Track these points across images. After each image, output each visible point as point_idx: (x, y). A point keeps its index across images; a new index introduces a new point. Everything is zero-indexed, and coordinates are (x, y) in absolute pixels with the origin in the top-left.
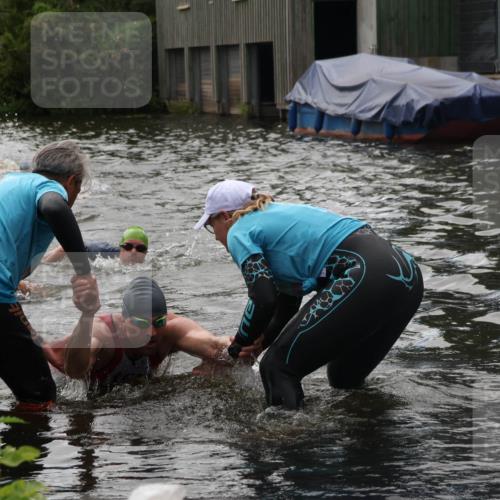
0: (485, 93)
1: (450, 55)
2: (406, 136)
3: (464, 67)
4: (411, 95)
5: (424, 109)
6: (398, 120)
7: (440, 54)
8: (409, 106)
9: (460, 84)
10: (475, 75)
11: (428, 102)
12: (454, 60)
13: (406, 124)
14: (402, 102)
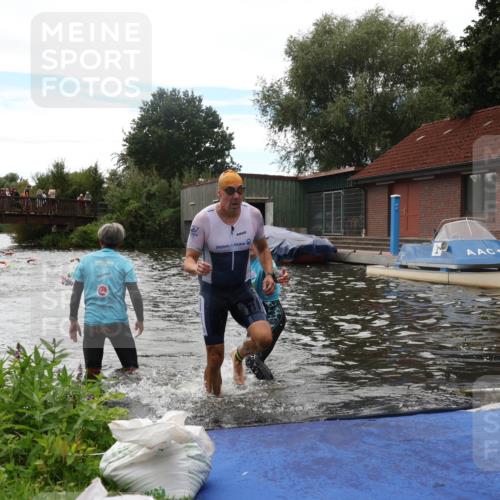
0: (318, 244)
1: (303, 226)
2: (285, 261)
3: (309, 232)
4: (287, 243)
5: (293, 250)
6: (282, 254)
7: (300, 226)
8: (286, 248)
9: (308, 240)
10: (314, 236)
11: (295, 246)
12: (305, 229)
13: (285, 255)
14: (283, 246)
